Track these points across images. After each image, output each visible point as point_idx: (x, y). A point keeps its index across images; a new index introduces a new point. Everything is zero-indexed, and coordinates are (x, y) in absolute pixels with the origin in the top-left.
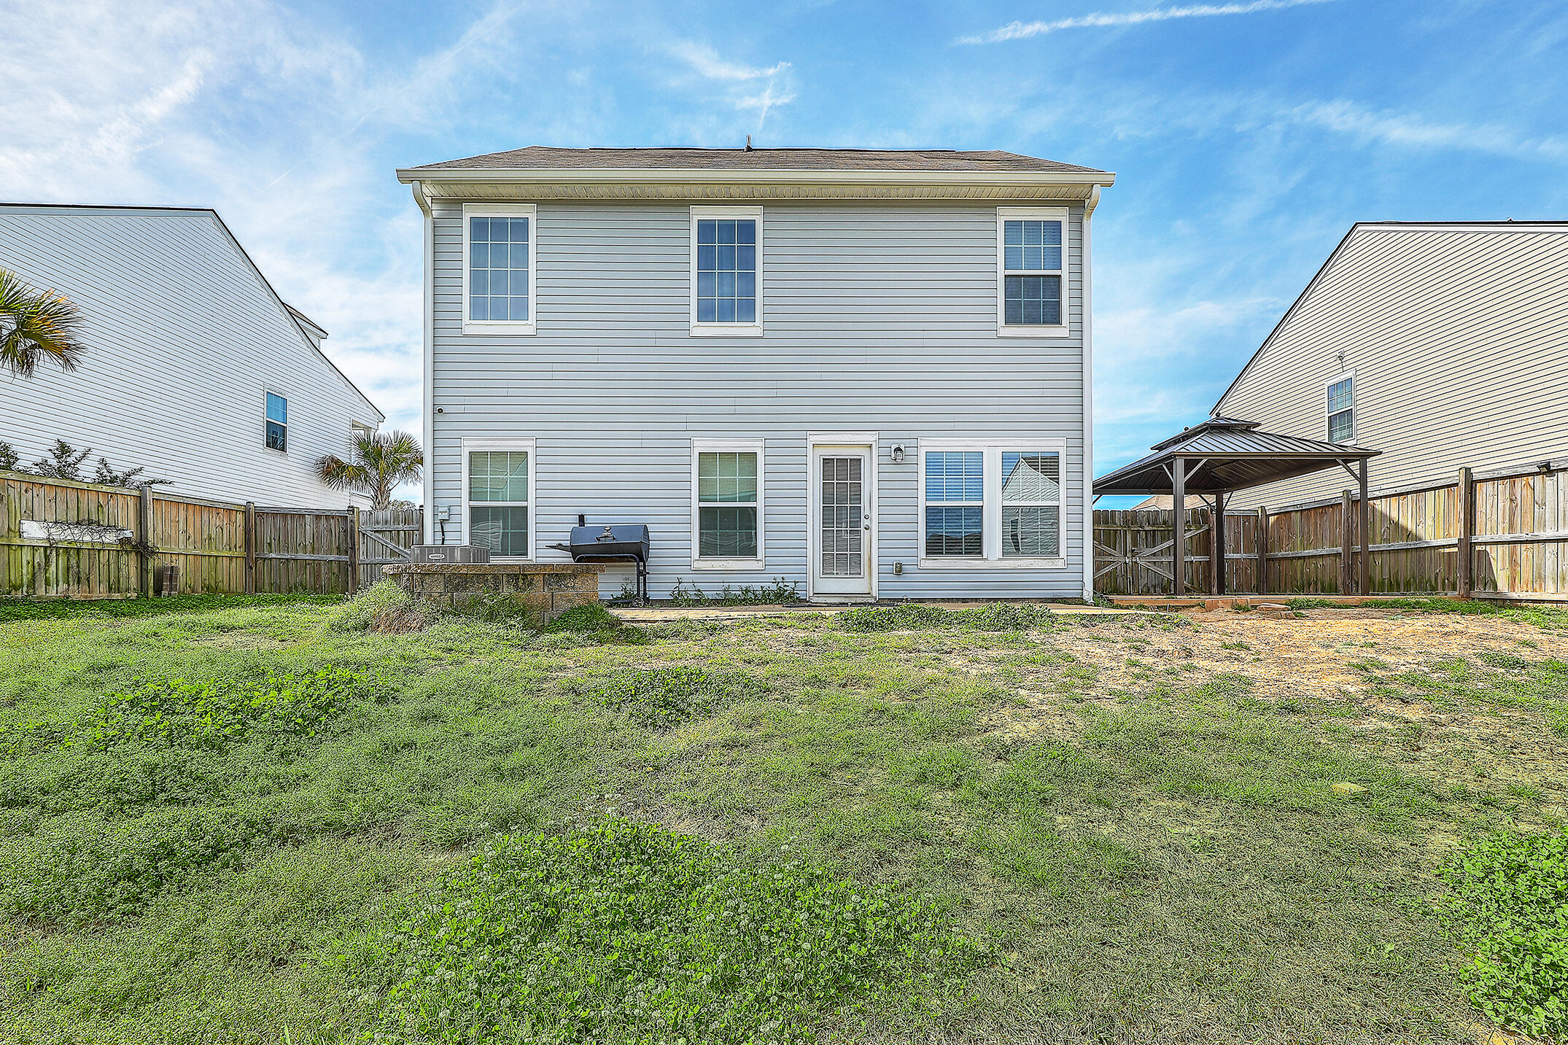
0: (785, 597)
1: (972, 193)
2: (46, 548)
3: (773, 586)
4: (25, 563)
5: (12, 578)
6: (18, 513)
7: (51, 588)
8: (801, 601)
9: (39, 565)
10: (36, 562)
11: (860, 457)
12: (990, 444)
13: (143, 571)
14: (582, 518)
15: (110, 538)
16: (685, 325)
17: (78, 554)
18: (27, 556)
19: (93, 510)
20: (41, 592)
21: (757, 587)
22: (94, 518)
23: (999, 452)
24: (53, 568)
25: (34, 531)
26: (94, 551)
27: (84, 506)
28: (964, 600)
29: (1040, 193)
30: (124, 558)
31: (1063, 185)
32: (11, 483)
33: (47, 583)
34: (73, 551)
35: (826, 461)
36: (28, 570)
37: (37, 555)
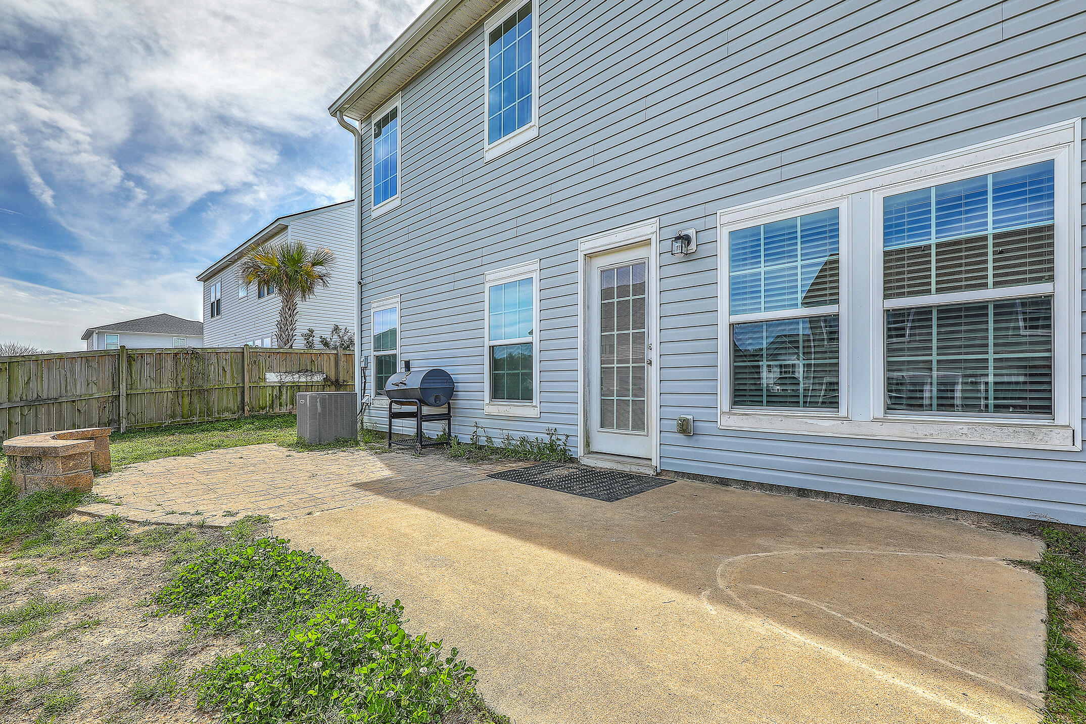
2: (280, 386)
3: (547, 439)
4: (268, 395)
5: (261, 403)
6: (264, 369)
7: (283, 408)
9: (276, 396)
10: (274, 394)
11: (642, 261)
15: (318, 378)
17: (299, 388)
18: (269, 391)
19: (308, 364)
20: (277, 410)
22: (309, 368)
23: (871, 199)
24: (284, 397)
25: (272, 378)
26: (309, 386)
27: (302, 362)
32: (261, 354)
33: (280, 405)
34: (296, 387)
36: (269, 399)
37: (275, 391)
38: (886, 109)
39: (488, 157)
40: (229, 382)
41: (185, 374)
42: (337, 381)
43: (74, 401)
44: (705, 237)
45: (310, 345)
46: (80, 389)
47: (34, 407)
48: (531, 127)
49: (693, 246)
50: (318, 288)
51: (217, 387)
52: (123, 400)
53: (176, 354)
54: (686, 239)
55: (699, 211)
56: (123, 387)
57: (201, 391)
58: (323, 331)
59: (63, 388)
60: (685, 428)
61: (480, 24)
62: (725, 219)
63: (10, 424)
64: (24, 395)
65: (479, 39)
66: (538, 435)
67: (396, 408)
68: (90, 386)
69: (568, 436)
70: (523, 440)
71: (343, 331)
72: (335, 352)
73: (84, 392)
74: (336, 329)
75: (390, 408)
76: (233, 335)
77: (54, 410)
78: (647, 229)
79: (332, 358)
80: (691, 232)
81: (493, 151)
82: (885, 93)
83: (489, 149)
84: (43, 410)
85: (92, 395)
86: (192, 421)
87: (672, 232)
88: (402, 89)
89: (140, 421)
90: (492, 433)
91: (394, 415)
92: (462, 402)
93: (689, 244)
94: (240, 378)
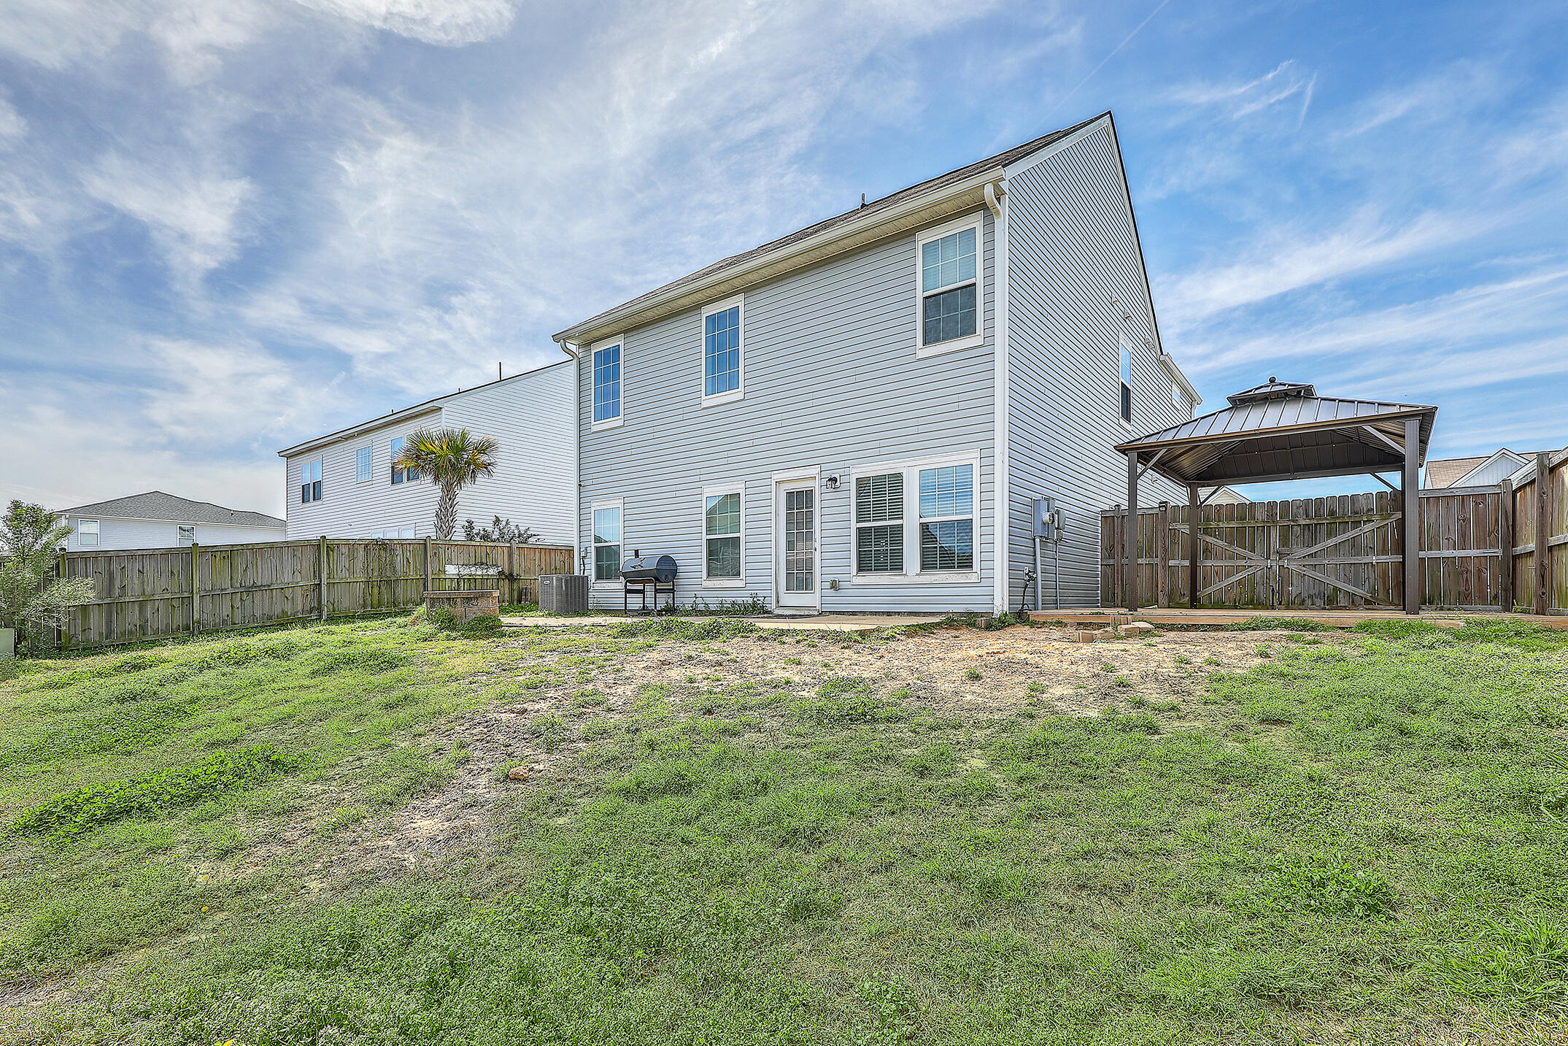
0: (757, 609)
1: (889, 230)
2: (458, 579)
3: (750, 601)
6: (443, 560)
8: (767, 612)
10: (452, 587)
11: (811, 489)
12: (909, 464)
13: (512, 590)
14: (637, 552)
15: (491, 572)
16: (697, 401)
17: (475, 582)
19: (484, 557)
21: (740, 601)
22: (484, 561)
23: (917, 470)
25: (451, 570)
26: (484, 579)
27: (478, 555)
28: (889, 614)
29: (948, 208)
30: (501, 583)
31: (964, 193)
34: (472, 580)
35: (790, 494)
37: (453, 583)
38: (921, 429)
39: (705, 404)
40: (412, 575)
41: (375, 565)
42: (511, 575)
43: (282, 589)
44: (844, 479)
45: (470, 537)
46: (287, 578)
47: (251, 593)
48: (739, 392)
49: (838, 483)
50: (481, 478)
51: (402, 578)
52: (324, 588)
53: (366, 545)
54: (835, 480)
55: (841, 465)
56: (324, 576)
57: (389, 582)
58: (483, 523)
59: (274, 576)
60: (834, 585)
61: (698, 306)
62: (854, 471)
63: (232, 608)
64: (243, 581)
65: (698, 317)
66: (744, 598)
67: (630, 586)
68: (295, 574)
69: (765, 597)
70: (733, 603)
71: (504, 523)
72: (509, 545)
73: (290, 580)
74: (497, 520)
75: (626, 586)
76: (347, 525)
77: (267, 595)
78: (814, 471)
79: (506, 551)
80: (837, 476)
81: (708, 401)
82: (921, 421)
83: (706, 399)
84: (258, 596)
85: (297, 583)
86: (381, 610)
87: (827, 475)
88: (625, 332)
89: (337, 609)
90: (708, 600)
91: (628, 591)
92: (683, 579)
93: (836, 482)
94: (422, 569)
